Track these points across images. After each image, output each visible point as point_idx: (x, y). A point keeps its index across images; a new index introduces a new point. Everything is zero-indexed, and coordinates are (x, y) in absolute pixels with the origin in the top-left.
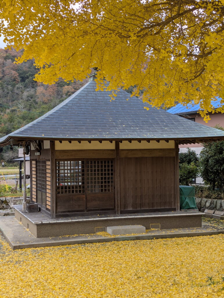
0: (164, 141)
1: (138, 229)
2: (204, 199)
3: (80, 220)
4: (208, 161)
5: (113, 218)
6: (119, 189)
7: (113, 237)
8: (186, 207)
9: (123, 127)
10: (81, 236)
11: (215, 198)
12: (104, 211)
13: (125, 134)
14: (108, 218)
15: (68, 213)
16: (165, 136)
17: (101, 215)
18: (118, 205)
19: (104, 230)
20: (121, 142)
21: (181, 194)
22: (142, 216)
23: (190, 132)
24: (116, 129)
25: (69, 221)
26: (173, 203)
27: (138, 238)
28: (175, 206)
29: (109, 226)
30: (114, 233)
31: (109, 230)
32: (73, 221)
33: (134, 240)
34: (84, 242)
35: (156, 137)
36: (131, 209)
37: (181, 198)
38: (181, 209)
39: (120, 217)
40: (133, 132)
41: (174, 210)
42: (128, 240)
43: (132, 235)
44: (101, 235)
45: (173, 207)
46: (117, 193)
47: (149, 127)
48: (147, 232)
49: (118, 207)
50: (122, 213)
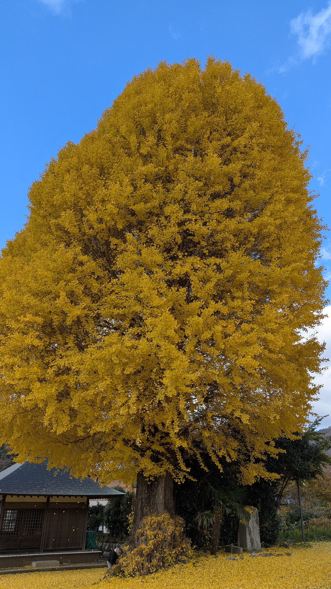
0: (80, 497)
1: (55, 563)
2: (104, 543)
3: (14, 556)
4: (109, 512)
5: (38, 554)
6: (45, 532)
7: (36, 568)
8: (89, 547)
9: (54, 486)
10: (13, 568)
11: (112, 543)
12: (32, 550)
13: (55, 492)
14: (35, 555)
15: (6, 551)
16: (81, 494)
17: (29, 553)
18: (42, 545)
19: (30, 564)
20: (52, 497)
21: (87, 537)
22: (58, 553)
23: (97, 491)
24: (50, 488)
25: (6, 556)
26: (81, 544)
27: (54, 570)
28: (82, 546)
29: (34, 561)
30: (37, 566)
31: (34, 564)
32: (9, 556)
33: (50, 571)
34: (15, 573)
35: (75, 494)
36: (51, 548)
37: (87, 540)
38: (86, 548)
39: (43, 554)
40: (61, 490)
41: (81, 549)
42: (47, 571)
43: (50, 567)
44: (28, 568)
45: (80, 547)
46: (43, 535)
47: (71, 487)
48: (60, 566)
49: (42, 547)
50: (45, 551)
